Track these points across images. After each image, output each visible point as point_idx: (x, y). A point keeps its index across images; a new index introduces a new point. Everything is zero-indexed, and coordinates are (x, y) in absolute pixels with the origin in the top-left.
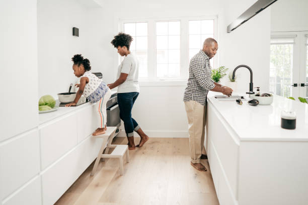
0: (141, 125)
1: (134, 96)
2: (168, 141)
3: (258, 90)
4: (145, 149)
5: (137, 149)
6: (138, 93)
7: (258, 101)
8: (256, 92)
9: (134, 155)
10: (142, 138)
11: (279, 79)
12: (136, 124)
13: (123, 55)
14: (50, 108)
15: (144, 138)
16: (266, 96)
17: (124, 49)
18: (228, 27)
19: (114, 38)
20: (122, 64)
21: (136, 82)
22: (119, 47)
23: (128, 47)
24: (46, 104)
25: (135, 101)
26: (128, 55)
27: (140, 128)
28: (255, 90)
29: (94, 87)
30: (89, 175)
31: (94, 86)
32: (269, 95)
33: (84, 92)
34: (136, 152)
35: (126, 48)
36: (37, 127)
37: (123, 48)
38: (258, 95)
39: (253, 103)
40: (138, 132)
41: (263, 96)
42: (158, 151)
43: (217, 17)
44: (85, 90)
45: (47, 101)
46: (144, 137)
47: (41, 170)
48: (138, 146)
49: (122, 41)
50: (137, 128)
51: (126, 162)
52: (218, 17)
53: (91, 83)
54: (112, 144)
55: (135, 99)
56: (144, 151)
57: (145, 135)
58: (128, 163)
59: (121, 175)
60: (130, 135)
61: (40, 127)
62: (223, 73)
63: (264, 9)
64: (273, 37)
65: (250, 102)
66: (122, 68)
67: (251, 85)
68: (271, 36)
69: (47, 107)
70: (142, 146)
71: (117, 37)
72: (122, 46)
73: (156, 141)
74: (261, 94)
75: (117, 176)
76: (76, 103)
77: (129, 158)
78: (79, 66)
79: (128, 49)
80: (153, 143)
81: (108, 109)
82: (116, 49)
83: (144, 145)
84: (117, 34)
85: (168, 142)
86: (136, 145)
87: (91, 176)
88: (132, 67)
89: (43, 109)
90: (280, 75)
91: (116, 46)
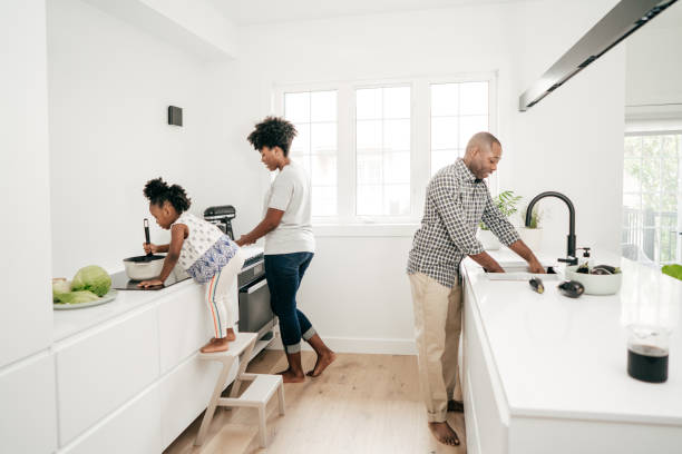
0: (319, 327)
1: (302, 260)
2: (379, 361)
3: (587, 255)
4: (326, 381)
5: (307, 379)
6: (312, 254)
7: (581, 287)
8: (582, 261)
9: (300, 394)
10: (320, 356)
11: (650, 217)
12: (306, 325)
13: (275, 169)
14: (95, 296)
15: (323, 355)
16: (604, 273)
17: (276, 153)
18: (522, 98)
19: (255, 129)
20: (272, 189)
21: (306, 227)
22: (266, 149)
23: (285, 149)
24: (87, 288)
25: (306, 272)
26: (286, 168)
27: (316, 335)
28: (579, 254)
29: (201, 247)
30: (191, 445)
31: (200, 244)
32: (612, 270)
33: (180, 258)
34: (306, 387)
35: (280, 152)
36: (49, 348)
37: (273, 151)
38: (584, 270)
39: (571, 289)
40: (310, 342)
41: (595, 273)
42: (354, 388)
43: (496, 73)
44: (182, 253)
45: (91, 279)
46: (325, 355)
47: (60, 447)
48: (310, 374)
49: (272, 136)
50: (309, 334)
51: (277, 414)
52: (497, 75)
53: (194, 239)
54: (247, 371)
55: (303, 268)
56: (324, 386)
57: (328, 351)
58: (281, 415)
59: (261, 448)
60: (292, 349)
61: (59, 348)
62: (509, 208)
63: (599, 56)
64: (629, 119)
65: (562, 287)
66: (270, 197)
67: (571, 239)
68: (626, 115)
69: (88, 294)
70: (320, 373)
71: (261, 127)
72: (271, 147)
73: (352, 363)
74: (591, 268)
75: (252, 448)
76: (163, 281)
77: (285, 404)
78: (161, 206)
79: (285, 152)
80: (346, 366)
81: (243, 291)
82: (258, 154)
83: (325, 372)
84: (261, 119)
85: (380, 366)
86: (305, 371)
87: (196, 446)
88: (295, 194)
89: (78, 299)
90: (653, 206)
91: (259, 146)
